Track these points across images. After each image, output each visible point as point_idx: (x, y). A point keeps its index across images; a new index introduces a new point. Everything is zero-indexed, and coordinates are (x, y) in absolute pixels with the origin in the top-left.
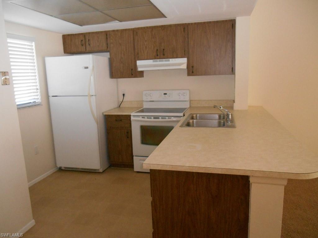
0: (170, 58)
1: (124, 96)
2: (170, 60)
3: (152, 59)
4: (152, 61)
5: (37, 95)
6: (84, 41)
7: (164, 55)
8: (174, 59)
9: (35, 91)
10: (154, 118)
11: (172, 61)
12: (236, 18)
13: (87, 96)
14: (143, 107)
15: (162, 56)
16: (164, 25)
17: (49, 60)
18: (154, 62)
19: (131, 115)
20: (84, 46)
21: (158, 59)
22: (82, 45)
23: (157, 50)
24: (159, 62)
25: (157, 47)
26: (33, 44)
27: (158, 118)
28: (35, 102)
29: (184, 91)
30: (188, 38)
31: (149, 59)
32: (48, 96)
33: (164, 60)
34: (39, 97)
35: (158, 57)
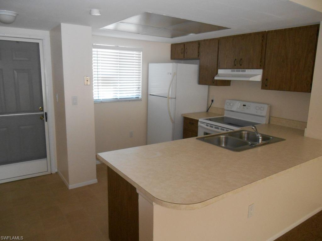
1: (212, 102)
2: (247, 70)
3: (230, 69)
5: (139, 93)
6: (183, 50)
7: (241, 65)
8: (249, 70)
9: (137, 89)
11: (248, 72)
12: (320, 22)
13: (167, 97)
14: (224, 115)
15: (239, 66)
16: (245, 34)
17: (151, 66)
19: (199, 120)
20: (183, 55)
22: (182, 53)
23: (236, 60)
24: (236, 72)
25: (236, 56)
26: (141, 53)
27: (218, 128)
28: (138, 97)
30: (266, 47)
32: (148, 94)
34: (140, 94)
35: (236, 66)
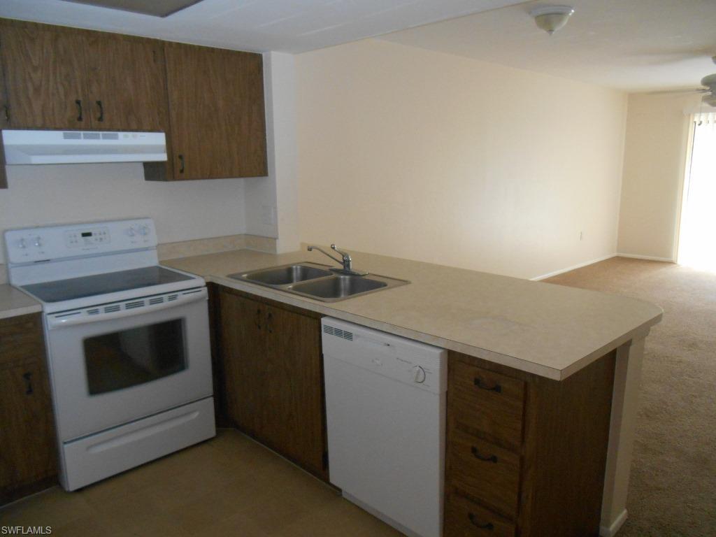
0: (119, 130)
2: (121, 134)
3: (61, 129)
4: (60, 133)
7: (100, 119)
8: (130, 134)
10: (128, 306)
14: (10, 284)
15: (95, 123)
18: (66, 137)
21: (80, 129)
23: (78, 102)
24: (82, 140)
25: (77, 92)
27: (141, 304)
29: (143, 223)
31: (48, 129)
33: (82, 132)
35: (83, 123)
